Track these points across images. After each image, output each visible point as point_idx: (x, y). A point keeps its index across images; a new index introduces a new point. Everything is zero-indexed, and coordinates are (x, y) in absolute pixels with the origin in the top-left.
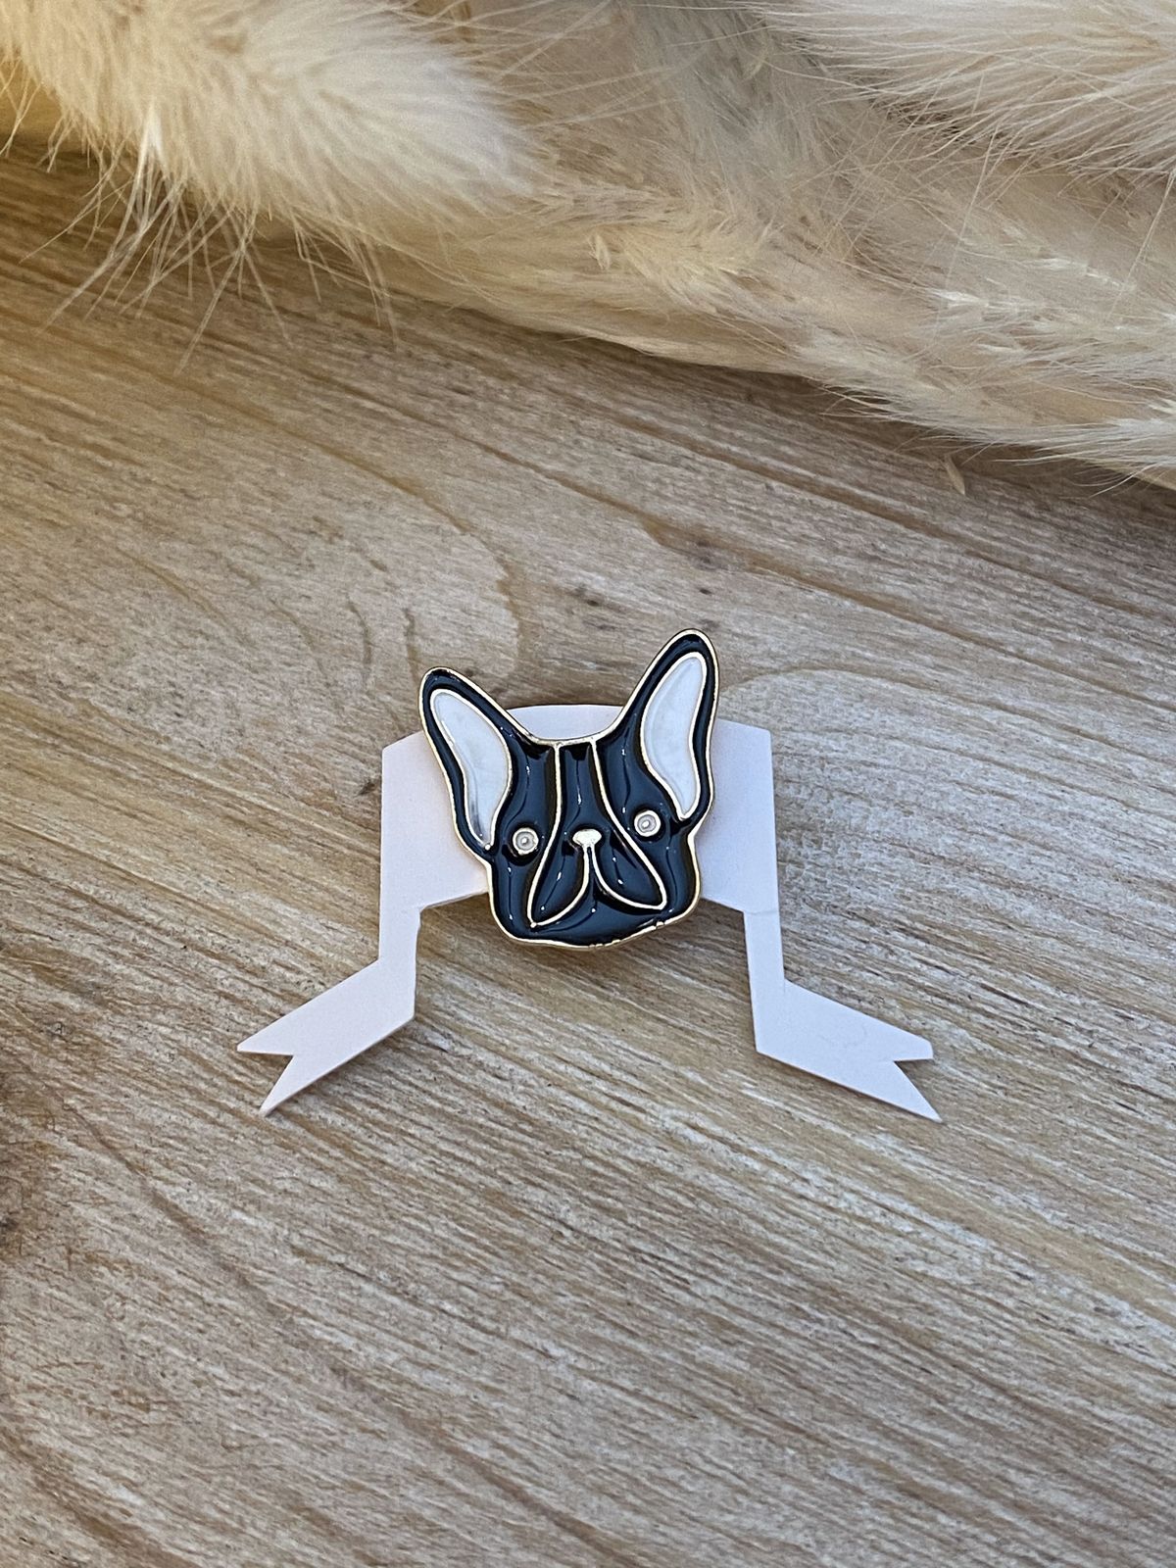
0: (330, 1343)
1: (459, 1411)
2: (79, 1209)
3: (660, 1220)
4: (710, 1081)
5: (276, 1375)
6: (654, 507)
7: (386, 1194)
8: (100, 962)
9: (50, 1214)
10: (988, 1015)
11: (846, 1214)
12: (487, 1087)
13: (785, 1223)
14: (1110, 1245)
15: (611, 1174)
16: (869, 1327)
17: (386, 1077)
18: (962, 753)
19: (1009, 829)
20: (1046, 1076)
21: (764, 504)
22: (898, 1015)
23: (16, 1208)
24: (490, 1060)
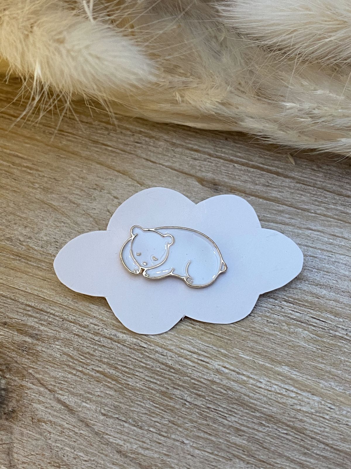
0: (115, 443)
1: (157, 462)
2: (35, 405)
3: (216, 398)
4: (229, 352)
5: (99, 454)
6: (199, 174)
7: (130, 395)
8: (37, 327)
9: (26, 407)
10: (314, 326)
11: (274, 392)
12: (159, 359)
13: (256, 396)
15: (200, 384)
16: (284, 427)
17: (128, 357)
19: (316, 268)
20: (333, 344)
21: (233, 171)
22: (286, 328)
23: (15, 406)
24: (160, 350)
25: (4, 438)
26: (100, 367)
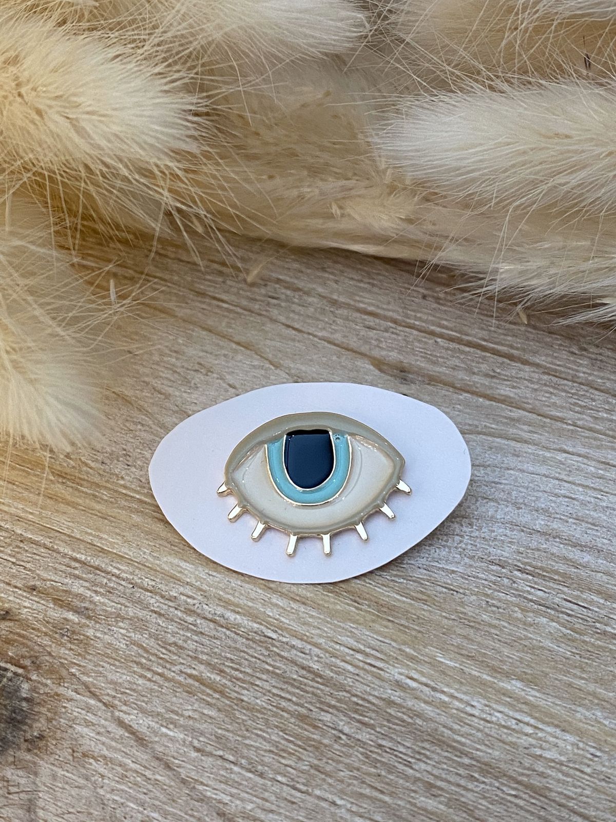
0: (216, 799)
2: (78, 728)
3: (394, 729)
4: (418, 653)
5: (186, 816)
6: (376, 353)
7: (244, 718)
8: (88, 596)
9: (63, 731)
10: (569, 615)
11: (496, 724)
12: (297, 658)
13: (464, 730)
15: (367, 705)
16: (512, 785)
17: (242, 654)
18: (546, 477)
19: (574, 516)
20: (601, 647)
21: (434, 351)
22: (520, 615)
23: (44, 728)
24: (298, 643)
25: (23, 781)
26: (194, 669)
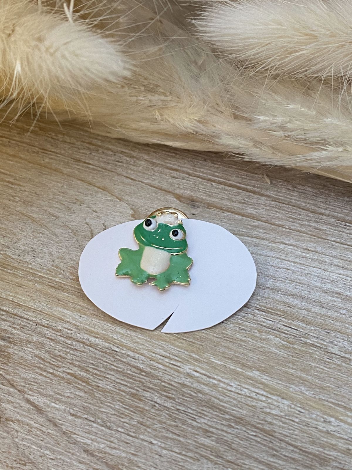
0: (83, 442)
1: (124, 462)
2: (3, 405)
3: (186, 400)
4: (200, 357)
5: (66, 453)
6: (177, 191)
7: (100, 396)
8: (10, 330)
10: (286, 334)
11: (244, 395)
12: (131, 362)
13: (225, 399)
14: (327, 401)
15: (170, 387)
17: (99, 361)
18: (273, 257)
19: (289, 279)
20: (304, 351)
21: (211, 189)
22: (258, 335)
24: (132, 354)
26: (71, 369)
